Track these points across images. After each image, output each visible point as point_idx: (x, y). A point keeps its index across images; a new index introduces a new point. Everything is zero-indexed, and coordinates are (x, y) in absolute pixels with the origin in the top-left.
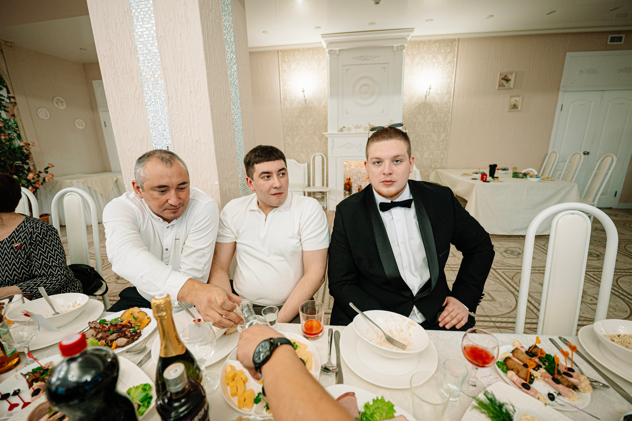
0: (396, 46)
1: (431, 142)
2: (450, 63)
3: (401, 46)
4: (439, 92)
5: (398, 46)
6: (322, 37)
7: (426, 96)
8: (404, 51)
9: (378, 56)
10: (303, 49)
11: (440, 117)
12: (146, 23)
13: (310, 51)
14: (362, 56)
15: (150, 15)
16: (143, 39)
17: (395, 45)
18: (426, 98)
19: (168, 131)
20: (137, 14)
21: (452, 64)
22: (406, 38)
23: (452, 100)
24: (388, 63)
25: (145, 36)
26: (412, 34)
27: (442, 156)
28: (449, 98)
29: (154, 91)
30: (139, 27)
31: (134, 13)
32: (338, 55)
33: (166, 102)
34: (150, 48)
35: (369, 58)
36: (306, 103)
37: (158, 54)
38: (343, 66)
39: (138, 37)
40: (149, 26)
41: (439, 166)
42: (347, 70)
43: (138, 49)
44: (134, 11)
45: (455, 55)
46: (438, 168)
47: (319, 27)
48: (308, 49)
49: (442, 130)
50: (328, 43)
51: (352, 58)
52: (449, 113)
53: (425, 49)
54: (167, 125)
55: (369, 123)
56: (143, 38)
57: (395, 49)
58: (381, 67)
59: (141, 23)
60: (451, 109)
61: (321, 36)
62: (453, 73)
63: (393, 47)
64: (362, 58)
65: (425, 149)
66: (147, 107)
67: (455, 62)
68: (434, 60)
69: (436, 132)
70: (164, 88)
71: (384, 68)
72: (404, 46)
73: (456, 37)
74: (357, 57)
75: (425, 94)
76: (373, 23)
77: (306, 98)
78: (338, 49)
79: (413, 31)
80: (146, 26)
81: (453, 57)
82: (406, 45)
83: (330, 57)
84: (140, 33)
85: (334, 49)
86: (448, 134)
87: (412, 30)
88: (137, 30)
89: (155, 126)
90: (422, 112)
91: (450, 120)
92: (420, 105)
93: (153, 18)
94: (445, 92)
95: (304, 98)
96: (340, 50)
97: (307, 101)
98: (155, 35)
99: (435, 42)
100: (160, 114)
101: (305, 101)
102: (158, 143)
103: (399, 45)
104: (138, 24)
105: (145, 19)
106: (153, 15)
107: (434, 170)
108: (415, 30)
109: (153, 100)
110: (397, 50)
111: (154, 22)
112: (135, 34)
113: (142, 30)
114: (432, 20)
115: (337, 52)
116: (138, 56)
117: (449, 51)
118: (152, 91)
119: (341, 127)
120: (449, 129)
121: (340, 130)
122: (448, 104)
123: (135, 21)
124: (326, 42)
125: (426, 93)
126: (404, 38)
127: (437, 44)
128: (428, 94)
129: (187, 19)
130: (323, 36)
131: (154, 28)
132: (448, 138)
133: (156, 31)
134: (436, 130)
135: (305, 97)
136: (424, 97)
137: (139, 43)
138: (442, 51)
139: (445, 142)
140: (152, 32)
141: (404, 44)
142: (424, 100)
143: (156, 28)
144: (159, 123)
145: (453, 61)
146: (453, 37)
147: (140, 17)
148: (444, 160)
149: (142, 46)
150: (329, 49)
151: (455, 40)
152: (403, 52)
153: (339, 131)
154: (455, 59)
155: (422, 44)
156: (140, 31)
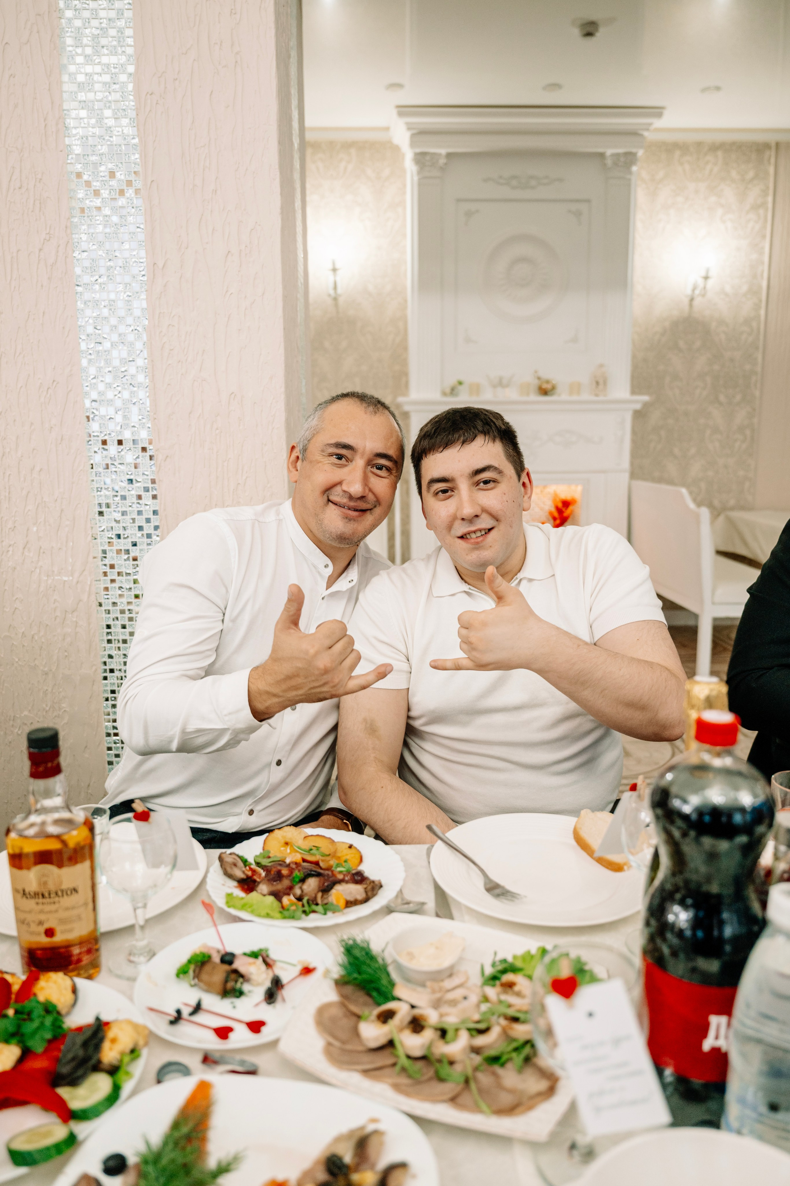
0: (613, 155)
1: (708, 432)
2: (755, 208)
3: (626, 154)
4: (728, 289)
5: (617, 155)
6: (401, 114)
7: (692, 300)
8: (634, 168)
9: (561, 180)
10: (331, 144)
11: (732, 360)
12: (105, 51)
13: (353, 151)
14: (514, 177)
15: (121, 31)
16: (91, 96)
17: (609, 152)
18: (691, 305)
19: (140, 362)
20: (78, 23)
21: (761, 211)
22: (641, 132)
23: (762, 312)
24: (588, 201)
25: (97, 87)
26: (658, 123)
27: (741, 473)
28: (757, 307)
29: (107, 246)
30: (80, 59)
31: (70, 20)
32: (442, 169)
33: (145, 278)
34: (111, 122)
35: (533, 183)
36: (336, 305)
37: (136, 141)
38: (459, 200)
39: (73, 88)
40: (114, 60)
41: (732, 502)
42: (469, 214)
43: (70, 122)
44: (69, 14)
45: (768, 188)
46: (732, 509)
47: (400, 86)
48: (347, 146)
49: (738, 398)
50: (414, 131)
51: (486, 180)
52: (757, 348)
53: (687, 167)
54: (139, 345)
55: (536, 372)
56: (90, 91)
57: (609, 162)
58: (570, 211)
59: (89, 51)
60: (761, 337)
61: (394, 112)
62: (764, 237)
63: (602, 155)
64: (514, 183)
65: (693, 451)
66: (79, 289)
67: (770, 205)
68: (713, 199)
69: (721, 404)
70: (141, 237)
71: (578, 214)
72: (634, 155)
73: (772, 139)
74: (501, 177)
75: (689, 292)
76: (555, 86)
77: (339, 291)
78: (443, 151)
79: (659, 115)
80: (105, 60)
81: (765, 193)
82: (640, 153)
83: (419, 173)
84: (81, 78)
85: (432, 150)
86: (754, 410)
87: (657, 111)
88: (72, 68)
89: (100, 348)
90: (681, 343)
91: (759, 369)
92: (675, 324)
93: (130, 41)
94: (745, 288)
95: (332, 292)
96: (449, 155)
97: (341, 300)
98: (130, 87)
99: (715, 148)
100: (122, 313)
101: (335, 299)
102: (103, 398)
103: (621, 151)
104: (79, 50)
105: (104, 41)
106: (129, 32)
107: (719, 515)
108: (666, 113)
109: (103, 271)
110: (616, 164)
111: (130, 51)
112: (65, 78)
113: (89, 69)
114: (718, 88)
115: (442, 161)
116: (67, 141)
117: (751, 174)
118: (101, 244)
119: (451, 381)
120: (757, 393)
121: (448, 390)
122: (754, 324)
123: (69, 41)
124: (409, 129)
125: (694, 290)
126: (634, 134)
127: (720, 153)
128: (697, 292)
129: (237, 53)
130: (403, 110)
131: (131, 69)
132: (755, 420)
133: (136, 77)
134: (722, 398)
135: (335, 288)
136: (686, 301)
137: (74, 104)
138: (734, 174)
139: (748, 432)
140: (123, 78)
141: (634, 150)
142: (687, 308)
143: (137, 70)
144: (115, 337)
145: (763, 205)
146: (761, 138)
147: (87, 31)
148: (747, 484)
149: (83, 113)
150: (418, 150)
151: (767, 146)
152: (630, 173)
153: (444, 394)
154: (770, 199)
155: (678, 153)
156: (82, 70)
